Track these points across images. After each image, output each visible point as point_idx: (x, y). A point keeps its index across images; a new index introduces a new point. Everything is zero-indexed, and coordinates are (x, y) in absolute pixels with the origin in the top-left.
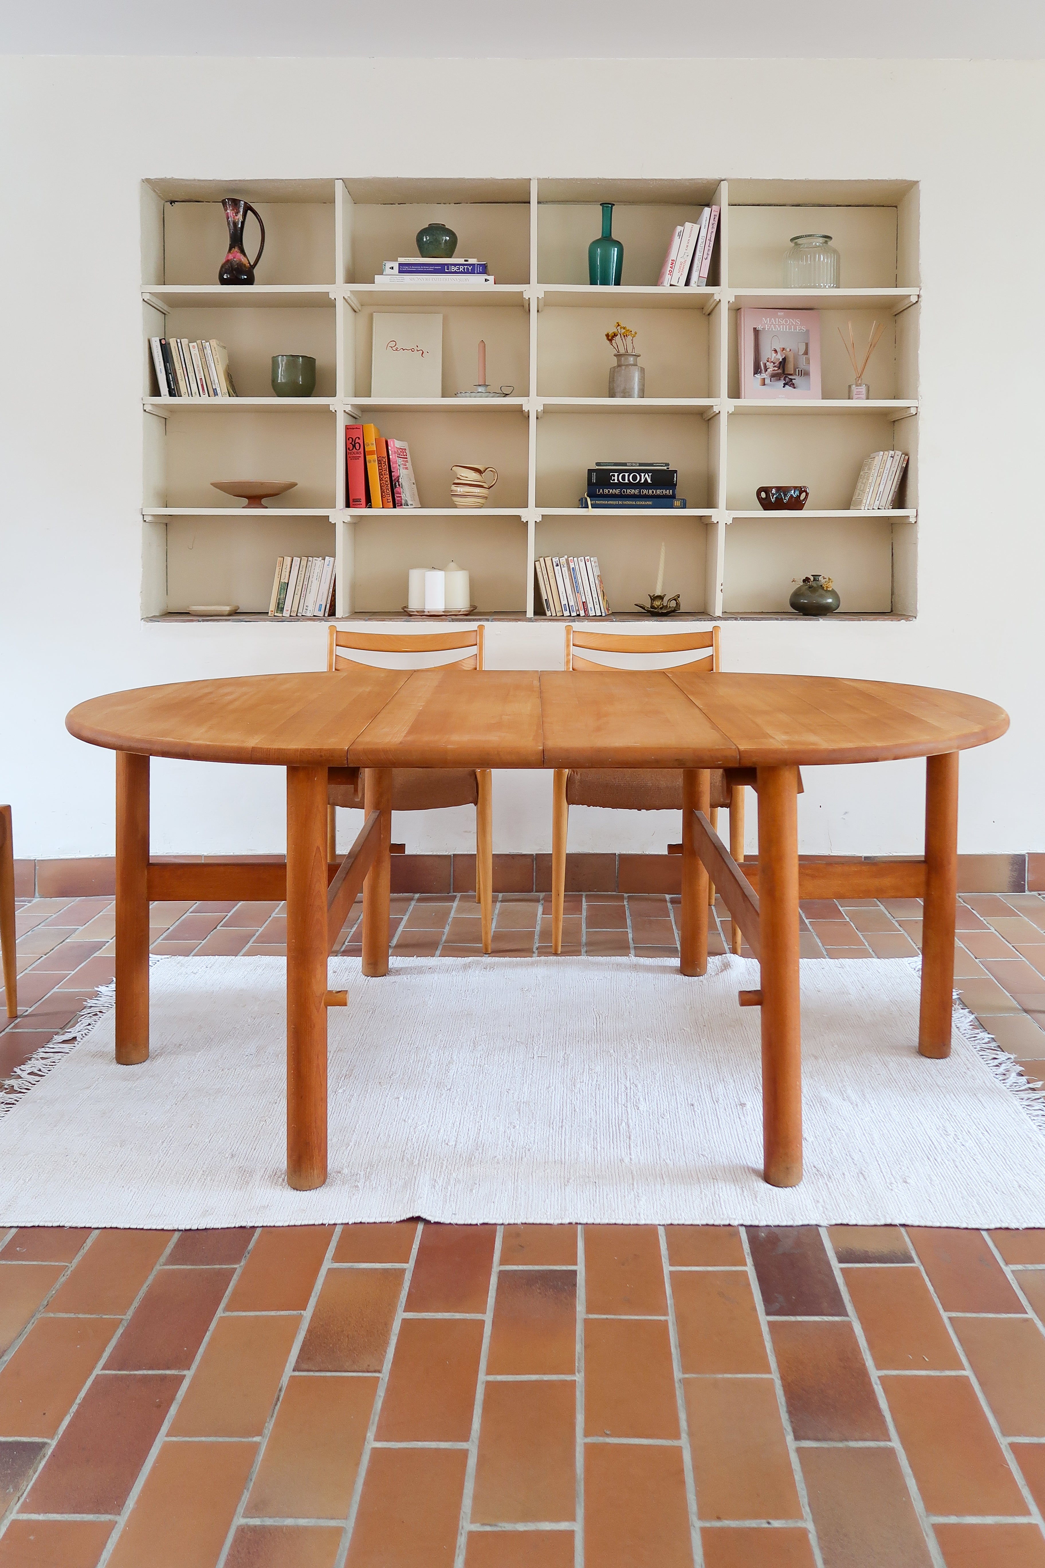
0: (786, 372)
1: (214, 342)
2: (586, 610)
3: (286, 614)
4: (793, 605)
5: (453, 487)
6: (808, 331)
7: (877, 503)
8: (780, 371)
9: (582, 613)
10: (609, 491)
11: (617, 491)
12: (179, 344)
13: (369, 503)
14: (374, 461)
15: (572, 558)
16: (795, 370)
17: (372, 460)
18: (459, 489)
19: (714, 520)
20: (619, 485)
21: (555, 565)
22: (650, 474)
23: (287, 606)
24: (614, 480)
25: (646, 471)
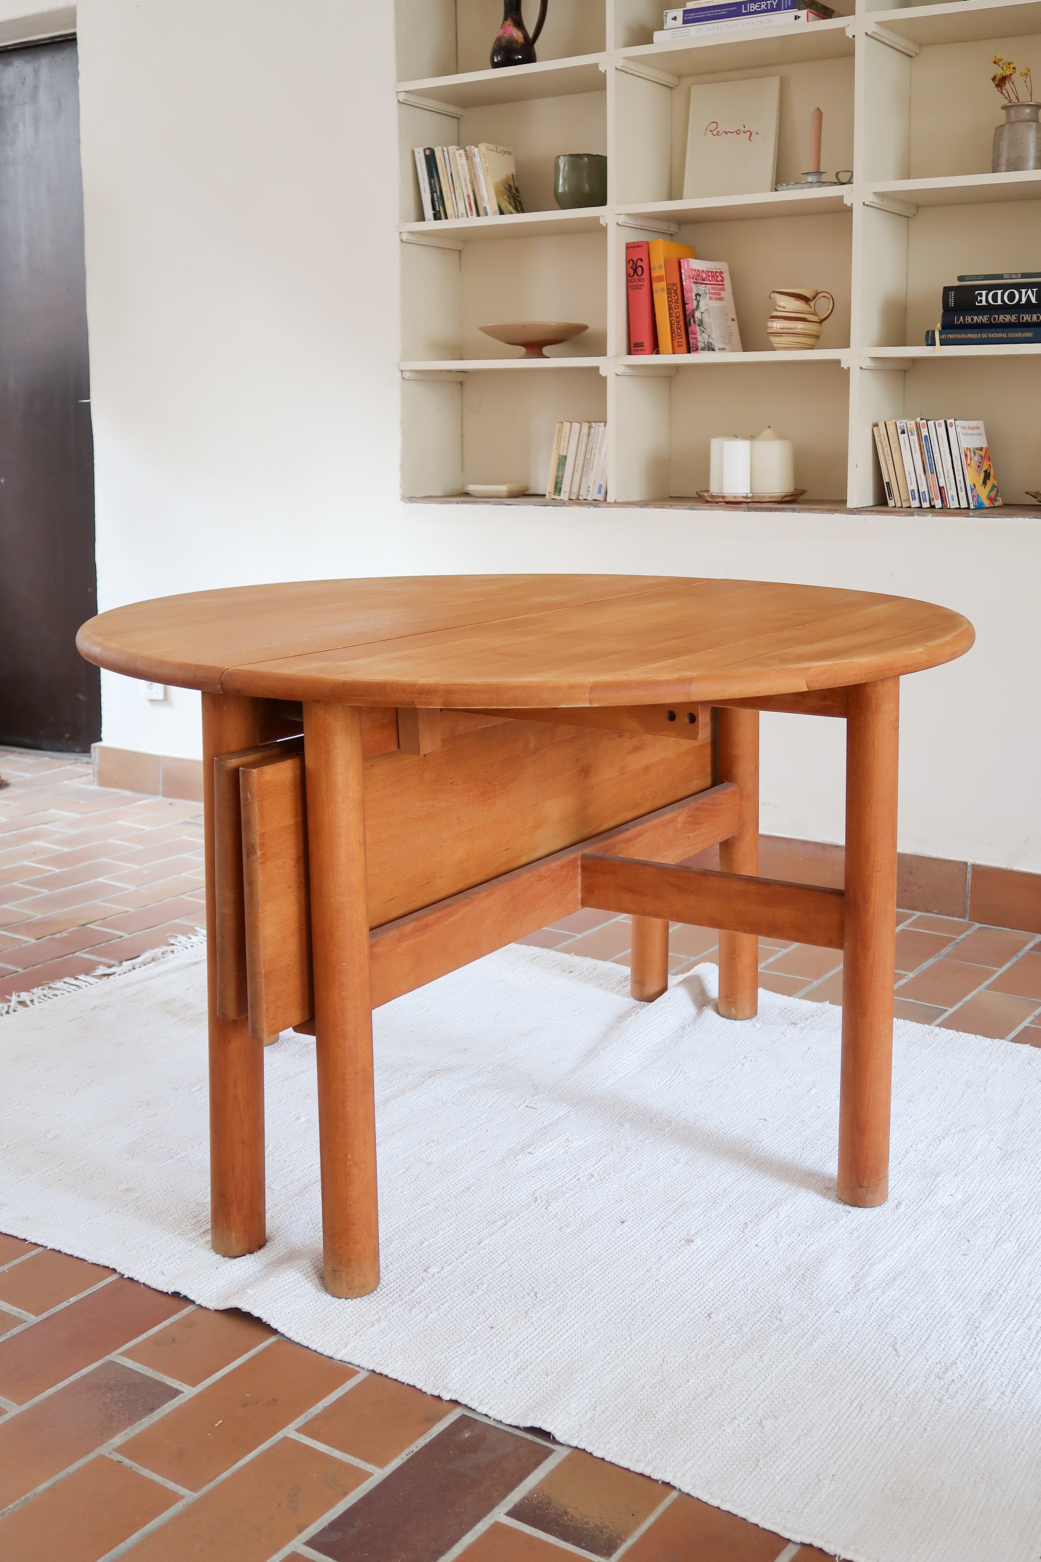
1: (483, 147)
2: (944, 499)
3: (564, 496)
5: (769, 323)
9: (938, 504)
10: (973, 319)
12: (446, 154)
13: (656, 349)
14: (662, 290)
17: (660, 288)
18: (775, 324)
20: (989, 309)
21: (899, 431)
22: (1035, 290)
23: (565, 487)
24: (981, 301)
25: (1028, 286)
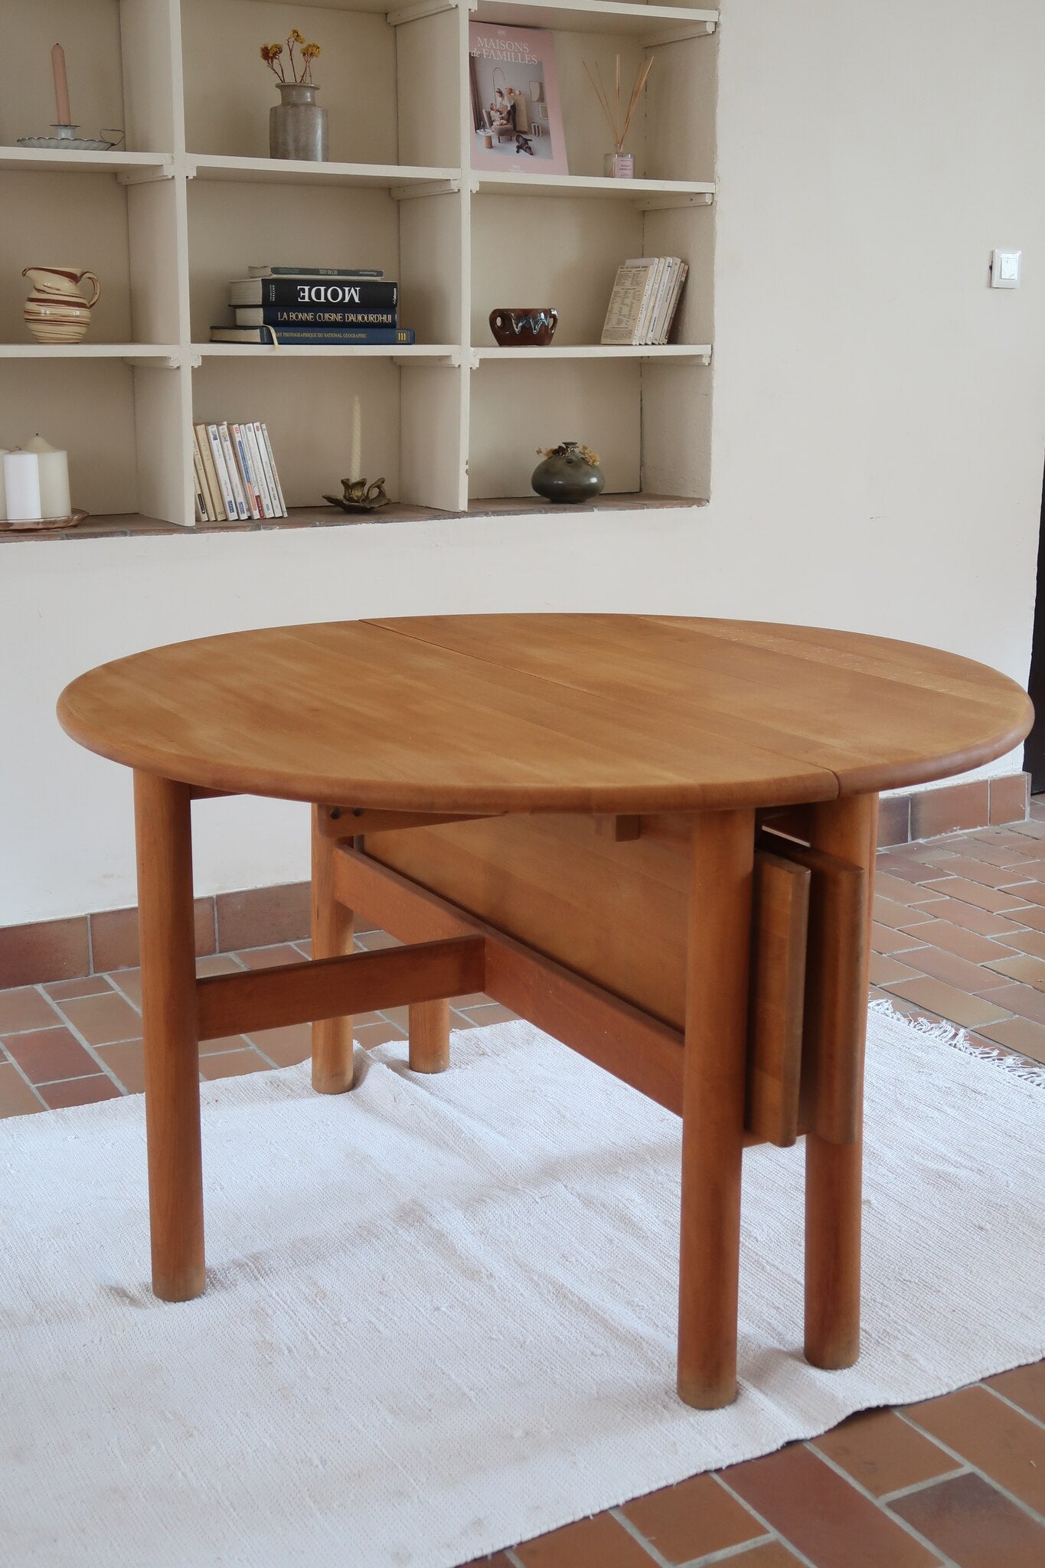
0: (518, 129)
2: (261, 511)
4: (537, 487)
5: (32, 306)
6: (540, 64)
7: (651, 335)
8: (510, 126)
10: (297, 317)
11: (310, 317)
15: (237, 426)
16: (530, 126)
18: (43, 310)
19: (455, 362)
20: (312, 306)
21: (212, 437)
22: (358, 289)
24: (304, 297)
25: (351, 284)
